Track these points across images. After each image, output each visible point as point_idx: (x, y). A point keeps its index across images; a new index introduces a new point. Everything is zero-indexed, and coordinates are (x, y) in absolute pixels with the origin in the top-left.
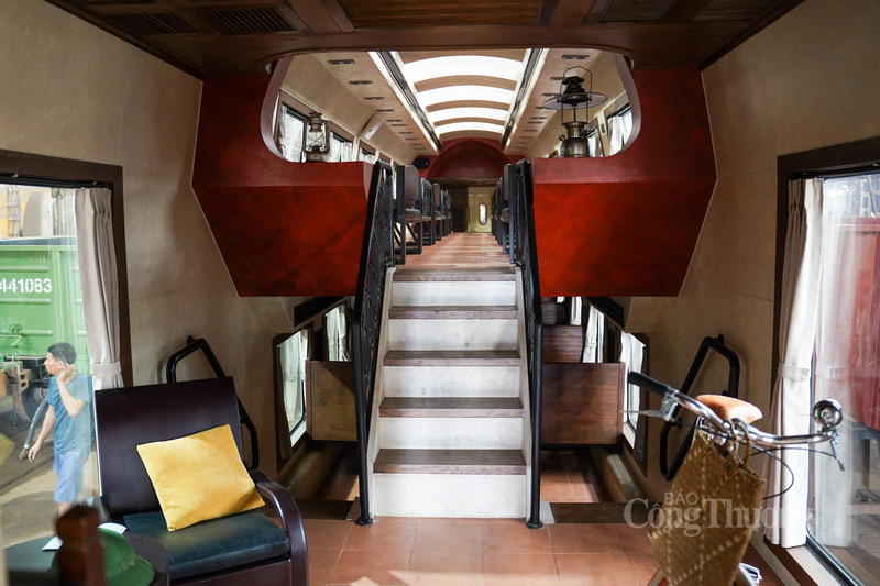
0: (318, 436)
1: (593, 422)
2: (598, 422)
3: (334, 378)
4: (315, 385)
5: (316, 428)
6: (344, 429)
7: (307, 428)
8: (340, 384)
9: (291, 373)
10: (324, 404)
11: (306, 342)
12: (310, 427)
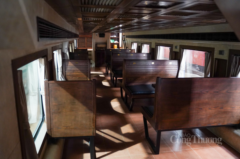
0: (56, 134)
1: (229, 112)
2: (232, 112)
3: (67, 93)
4: (52, 99)
5: (54, 130)
6: (75, 129)
7: (48, 130)
8: (72, 97)
9: (33, 90)
10: (60, 113)
11: (43, 67)
12: (50, 129)
